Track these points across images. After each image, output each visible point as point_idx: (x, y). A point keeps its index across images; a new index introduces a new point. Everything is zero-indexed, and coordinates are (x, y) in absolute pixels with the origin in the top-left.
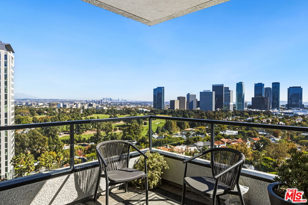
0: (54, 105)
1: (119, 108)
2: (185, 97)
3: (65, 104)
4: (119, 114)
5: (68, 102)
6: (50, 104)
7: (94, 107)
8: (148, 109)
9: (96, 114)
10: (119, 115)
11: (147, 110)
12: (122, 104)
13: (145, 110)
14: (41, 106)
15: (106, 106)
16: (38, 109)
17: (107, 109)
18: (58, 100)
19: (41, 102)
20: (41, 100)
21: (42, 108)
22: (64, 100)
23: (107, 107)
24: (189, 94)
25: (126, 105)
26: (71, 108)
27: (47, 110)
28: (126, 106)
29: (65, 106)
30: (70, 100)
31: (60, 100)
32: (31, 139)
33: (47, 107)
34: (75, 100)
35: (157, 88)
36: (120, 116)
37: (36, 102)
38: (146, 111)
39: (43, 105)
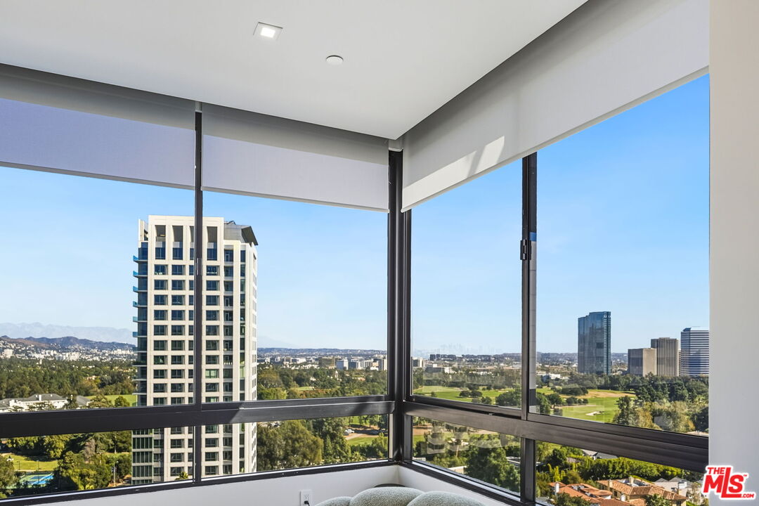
0: (329, 362)
1: (484, 371)
2: (675, 341)
3: (354, 359)
4: (486, 387)
5: (359, 355)
6: (320, 361)
7: (421, 369)
8: (563, 374)
9: (426, 385)
10: (484, 389)
11: (559, 376)
12: (489, 360)
13: (553, 376)
14: (301, 364)
15: (450, 365)
16: (296, 373)
17: (452, 372)
18: (337, 350)
19: (301, 356)
20: (303, 350)
21: (305, 370)
22: (351, 351)
23: (453, 369)
24: (687, 330)
25: (501, 362)
26: (367, 370)
27: (315, 375)
28: (502, 364)
29: (353, 365)
30: (365, 351)
31: (342, 350)
32: (287, 442)
33: (315, 366)
34: (375, 351)
35: (588, 314)
36: (487, 391)
37: (292, 356)
38: (557, 379)
39: (305, 364)
